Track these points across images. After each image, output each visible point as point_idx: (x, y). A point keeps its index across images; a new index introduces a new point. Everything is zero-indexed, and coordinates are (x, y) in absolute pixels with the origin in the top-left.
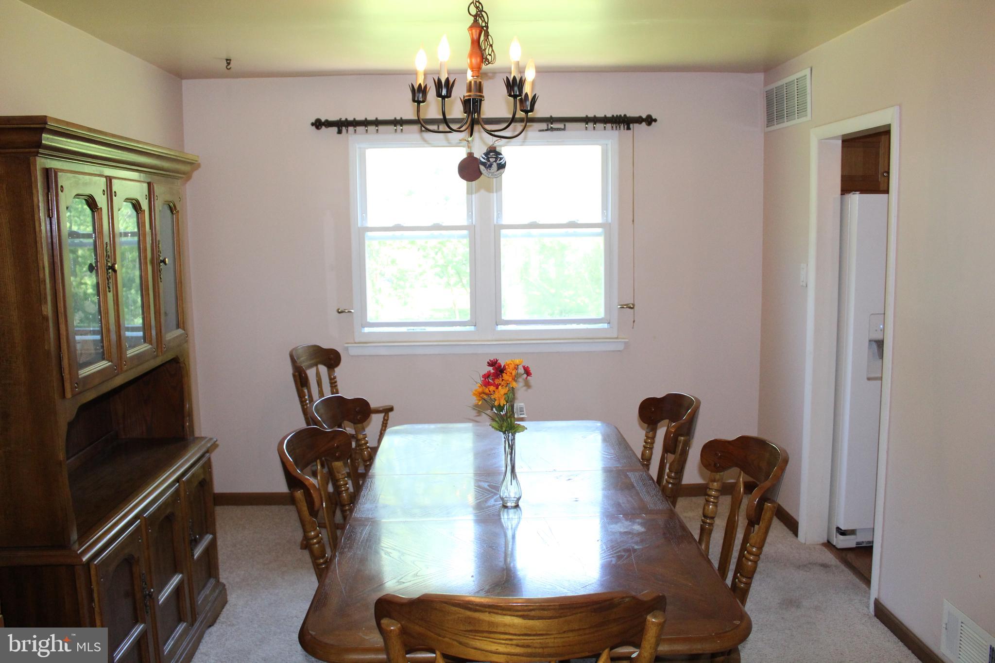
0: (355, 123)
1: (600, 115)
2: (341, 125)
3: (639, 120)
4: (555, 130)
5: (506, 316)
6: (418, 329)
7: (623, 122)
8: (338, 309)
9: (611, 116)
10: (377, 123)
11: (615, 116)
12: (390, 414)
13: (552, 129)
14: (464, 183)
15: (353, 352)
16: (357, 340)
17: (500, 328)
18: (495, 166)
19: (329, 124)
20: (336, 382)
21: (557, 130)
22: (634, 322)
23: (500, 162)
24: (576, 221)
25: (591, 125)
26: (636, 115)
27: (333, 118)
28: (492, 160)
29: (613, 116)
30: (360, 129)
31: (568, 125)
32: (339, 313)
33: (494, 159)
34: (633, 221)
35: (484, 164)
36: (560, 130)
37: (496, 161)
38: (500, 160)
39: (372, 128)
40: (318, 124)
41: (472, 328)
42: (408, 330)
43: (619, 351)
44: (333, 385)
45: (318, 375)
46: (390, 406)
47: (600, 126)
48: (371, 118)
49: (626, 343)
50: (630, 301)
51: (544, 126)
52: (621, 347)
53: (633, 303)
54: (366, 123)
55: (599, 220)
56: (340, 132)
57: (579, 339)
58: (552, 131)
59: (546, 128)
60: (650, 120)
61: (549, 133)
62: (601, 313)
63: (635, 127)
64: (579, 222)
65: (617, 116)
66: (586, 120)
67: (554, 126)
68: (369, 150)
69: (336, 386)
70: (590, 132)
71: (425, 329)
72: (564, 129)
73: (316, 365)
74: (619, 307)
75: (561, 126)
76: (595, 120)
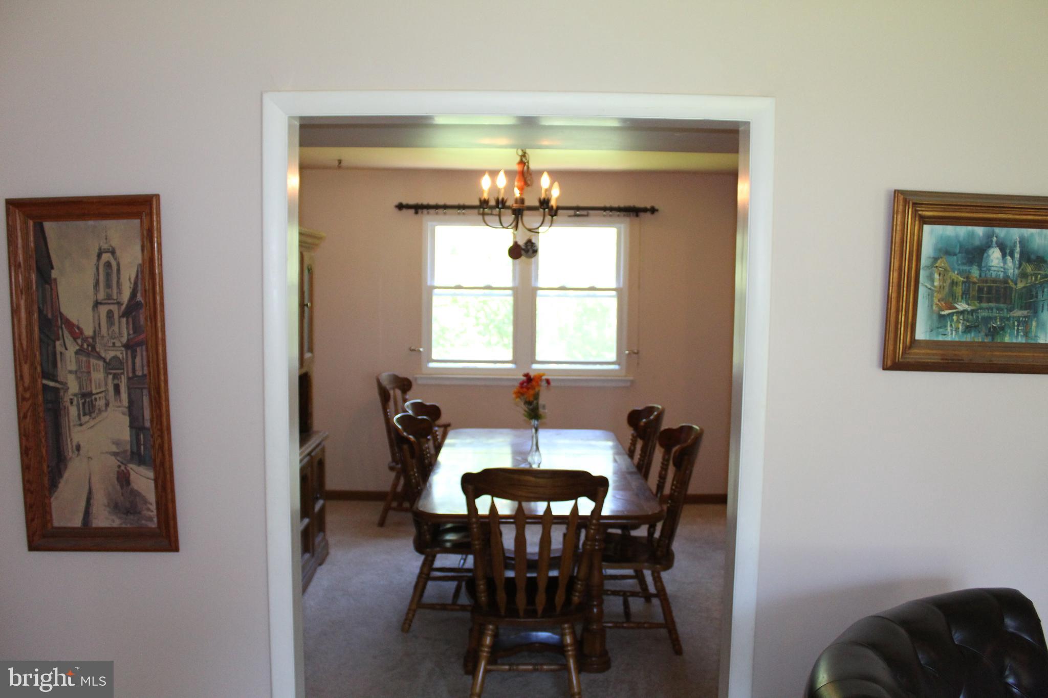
0: (428, 207)
1: (615, 205)
2: (418, 208)
3: (645, 210)
4: (581, 216)
5: (539, 357)
6: (471, 366)
7: (632, 211)
8: (410, 348)
9: (623, 206)
10: (445, 207)
13: (579, 216)
14: (510, 260)
15: (420, 382)
16: (424, 372)
17: (534, 366)
18: (531, 251)
19: (408, 207)
22: (639, 364)
25: (608, 212)
26: (643, 206)
27: (412, 202)
28: (529, 247)
29: (625, 206)
30: (432, 211)
31: (591, 212)
32: (411, 351)
35: (524, 250)
36: (584, 216)
39: (440, 211)
40: (400, 207)
41: (513, 365)
43: (627, 386)
45: (395, 396)
47: (615, 213)
48: (441, 203)
49: (632, 380)
51: (572, 212)
52: (628, 383)
54: (437, 207)
55: (613, 285)
56: (416, 214)
59: (573, 214)
60: (653, 210)
61: (574, 217)
62: (613, 357)
63: (642, 214)
65: (628, 206)
66: (605, 209)
67: (580, 212)
68: (439, 226)
71: (476, 366)
74: (628, 352)
75: (585, 212)
76: (611, 209)
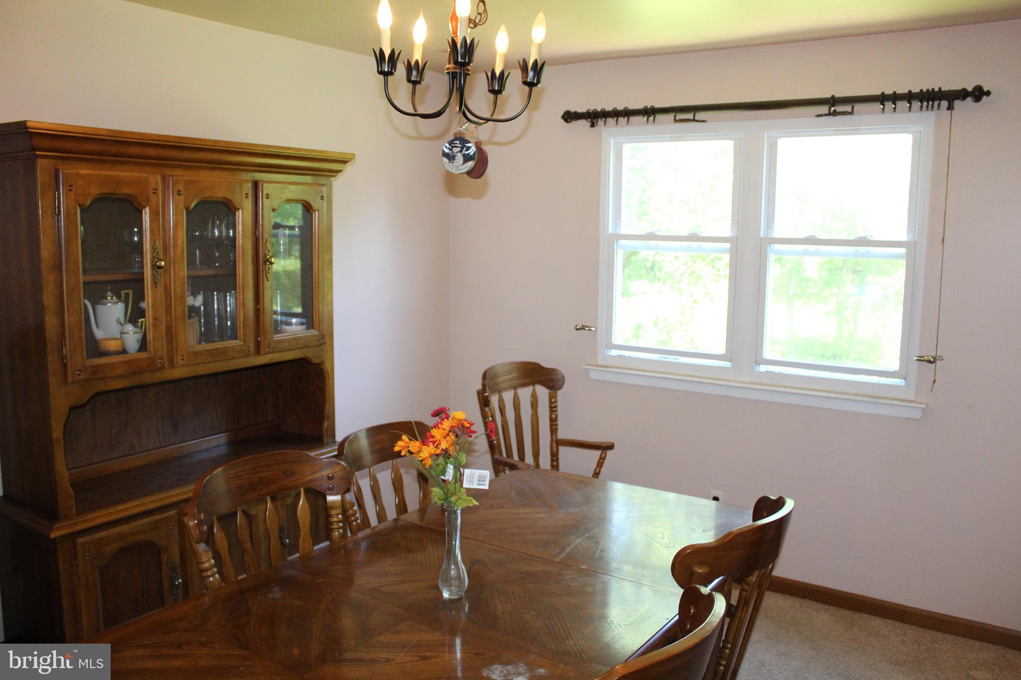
1: (902, 90)
2: (594, 117)
3: (963, 95)
4: (840, 114)
5: (768, 353)
6: (671, 358)
7: (940, 98)
8: (576, 326)
9: (918, 91)
10: (628, 113)
11: (924, 90)
12: (609, 453)
13: (835, 114)
15: (593, 376)
16: (600, 363)
17: (763, 368)
19: (581, 116)
20: (556, 407)
21: (843, 114)
22: (934, 381)
23: (466, 153)
24: (869, 237)
25: (889, 105)
26: (957, 87)
29: (922, 90)
31: (858, 107)
32: (577, 329)
33: (459, 149)
34: (943, 240)
35: (447, 156)
36: (846, 114)
37: (461, 151)
38: (467, 150)
39: (623, 120)
40: (569, 117)
41: (727, 364)
42: (660, 357)
43: (916, 419)
44: (553, 410)
45: (534, 396)
46: (610, 443)
47: (903, 105)
49: (923, 409)
50: (930, 353)
51: (824, 109)
52: (917, 415)
53: (934, 354)
54: (616, 114)
55: (903, 236)
56: (593, 125)
57: (859, 395)
58: (834, 116)
59: (827, 112)
60: (979, 94)
61: (831, 117)
62: (894, 365)
63: (959, 104)
64: (872, 239)
65: (928, 90)
66: (882, 99)
67: (839, 109)
69: (556, 411)
70: (888, 116)
71: (678, 359)
72: (852, 113)
73: (533, 384)
74: (915, 358)
75: (848, 108)
76: (895, 98)
